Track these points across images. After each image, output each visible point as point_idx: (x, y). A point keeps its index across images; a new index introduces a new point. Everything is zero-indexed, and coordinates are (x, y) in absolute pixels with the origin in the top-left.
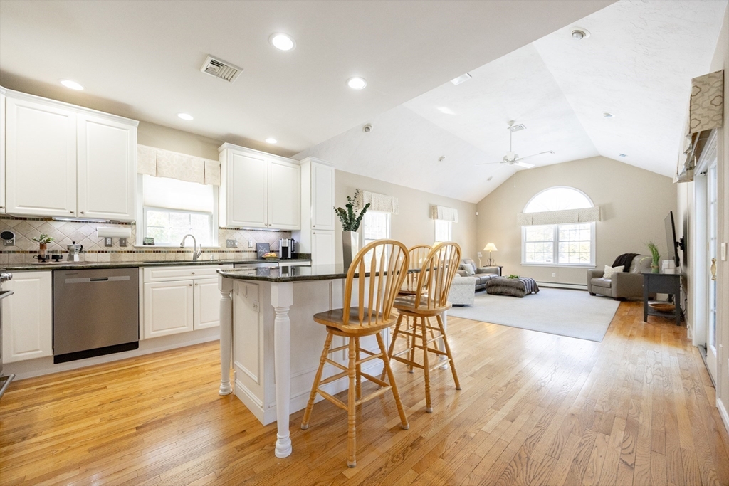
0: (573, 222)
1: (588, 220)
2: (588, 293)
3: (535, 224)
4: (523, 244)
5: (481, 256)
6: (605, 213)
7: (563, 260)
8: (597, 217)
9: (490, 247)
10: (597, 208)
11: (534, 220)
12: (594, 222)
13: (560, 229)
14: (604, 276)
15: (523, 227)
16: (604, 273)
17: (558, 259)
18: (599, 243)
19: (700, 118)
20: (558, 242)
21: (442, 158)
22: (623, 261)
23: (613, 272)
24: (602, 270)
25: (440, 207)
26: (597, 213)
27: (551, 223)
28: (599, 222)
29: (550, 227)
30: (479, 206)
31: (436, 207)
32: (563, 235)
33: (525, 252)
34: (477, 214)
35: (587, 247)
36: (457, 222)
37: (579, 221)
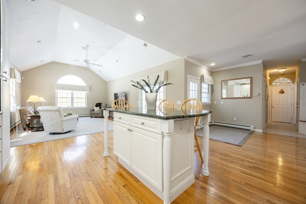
0: (80, 90)
1: (85, 91)
2: (90, 117)
3: (65, 89)
4: (56, 98)
6: (90, 89)
7: (75, 106)
8: (88, 90)
9: (33, 98)
10: (88, 86)
11: (63, 87)
12: (86, 92)
13: (74, 93)
14: (95, 110)
15: (56, 90)
17: (73, 105)
19: (165, 78)
20: (73, 98)
21: (39, 42)
22: (99, 105)
23: (97, 109)
24: (93, 109)
25: (16, 70)
26: (88, 88)
27: (71, 90)
28: (88, 92)
29: (70, 92)
30: (23, 74)
31: (13, 69)
32: (75, 95)
33: (57, 102)
34: (22, 78)
35: (84, 100)
36: (20, 82)
37: (82, 90)
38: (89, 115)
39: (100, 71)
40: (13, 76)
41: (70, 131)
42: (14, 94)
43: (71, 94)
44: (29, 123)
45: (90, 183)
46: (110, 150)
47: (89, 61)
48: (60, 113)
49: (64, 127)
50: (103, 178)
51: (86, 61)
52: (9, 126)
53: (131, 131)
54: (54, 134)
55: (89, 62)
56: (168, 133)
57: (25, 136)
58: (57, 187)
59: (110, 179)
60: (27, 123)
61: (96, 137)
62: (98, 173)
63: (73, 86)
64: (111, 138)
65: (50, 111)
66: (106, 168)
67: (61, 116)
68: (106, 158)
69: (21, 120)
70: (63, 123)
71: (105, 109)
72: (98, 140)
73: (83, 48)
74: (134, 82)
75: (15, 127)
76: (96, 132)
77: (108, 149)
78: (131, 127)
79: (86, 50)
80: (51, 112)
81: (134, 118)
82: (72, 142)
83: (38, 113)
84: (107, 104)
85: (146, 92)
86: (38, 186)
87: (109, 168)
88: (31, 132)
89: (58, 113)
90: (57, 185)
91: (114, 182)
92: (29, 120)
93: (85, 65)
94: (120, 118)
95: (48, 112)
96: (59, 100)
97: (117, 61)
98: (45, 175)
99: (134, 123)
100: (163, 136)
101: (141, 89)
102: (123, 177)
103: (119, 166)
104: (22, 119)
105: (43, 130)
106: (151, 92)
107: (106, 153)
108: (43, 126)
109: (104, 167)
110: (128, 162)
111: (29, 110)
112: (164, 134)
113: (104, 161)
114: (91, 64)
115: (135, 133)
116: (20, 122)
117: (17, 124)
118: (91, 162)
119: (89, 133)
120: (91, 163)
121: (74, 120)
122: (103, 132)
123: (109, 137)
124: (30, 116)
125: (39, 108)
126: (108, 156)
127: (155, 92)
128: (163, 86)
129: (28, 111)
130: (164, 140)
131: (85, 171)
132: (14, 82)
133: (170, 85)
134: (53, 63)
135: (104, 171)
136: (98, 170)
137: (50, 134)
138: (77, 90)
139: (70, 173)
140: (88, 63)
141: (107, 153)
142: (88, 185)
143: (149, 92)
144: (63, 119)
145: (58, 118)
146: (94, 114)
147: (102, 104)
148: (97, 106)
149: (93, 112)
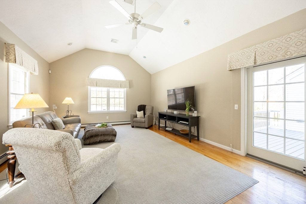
0: (118, 87)
1: (125, 87)
2: (131, 126)
3: (99, 86)
4: (89, 99)
5: (56, 108)
6: (131, 85)
7: (112, 109)
8: (128, 86)
10: (128, 81)
11: (97, 83)
12: (126, 89)
13: (110, 91)
14: (138, 116)
15: (89, 87)
16: (137, 115)
17: (109, 108)
20: (109, 98)
22: (142, 108)
23: (140, 114)
24: (134, 114)
26: (128, 84)
27: (107, 87)
28: (128, 89)
29: (105, 89)
31: (12, 46)
32: (111, 95)
33: (90, 104)
34: (50, 72)
35: (122, 101)
37: (121, 87)
38: (130, 122)
39: (145, 57)
40: (12, 57)
43: (106, 92)
63: (109, 81)
84: (153, 107)
96: (93, 101)
134: (86, 50)
138: (114, 87)
145: (61, 173)
146: (137, 122)
147: (146, 107)
148: (139, 110)
149: (135, 119)
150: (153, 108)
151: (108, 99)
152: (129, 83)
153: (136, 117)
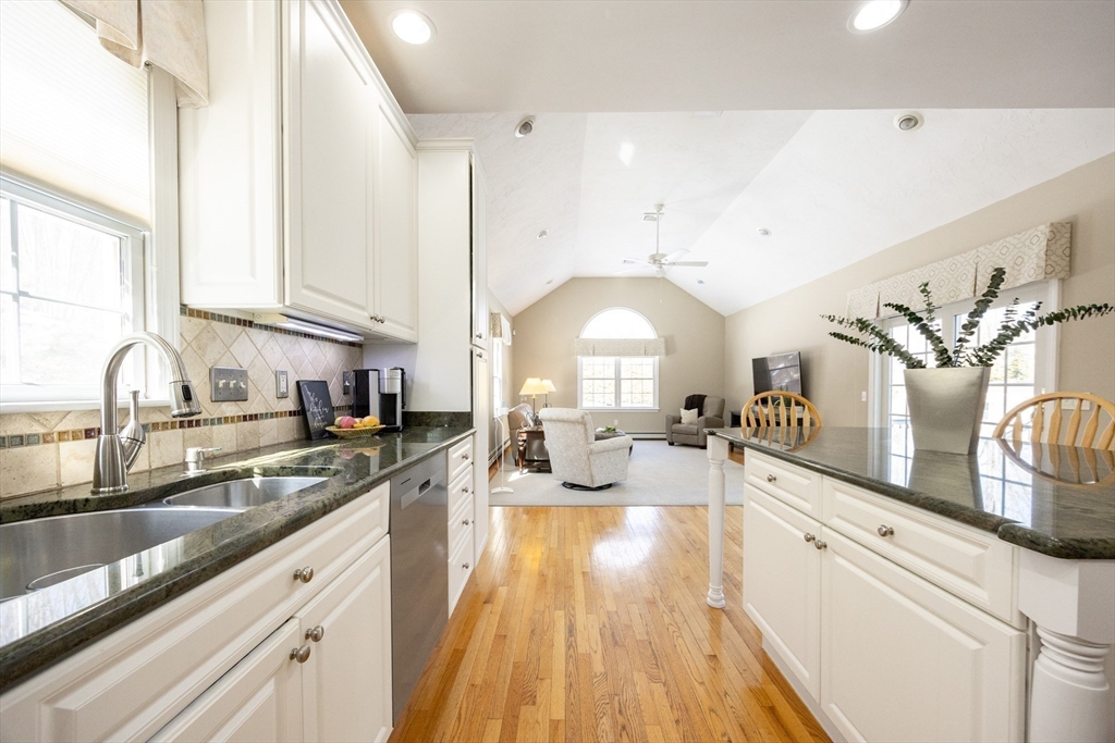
0: (639, 355)
1: (654, 354)
2: (666, 442)
3: (599, 355)
4: (579, 381)
6: (669, 347)
7: (626, 404)
8: (663, 351)
9: (533, 386)
10: (663, 339)
11: (596, 349)
12: (657, 357)
13: (622, 363)
14: (683, 421)
15: (579, 357)
16: (681, 417)
17: (620, 402)
18: (663, 382)
19: (1054, 265)
20: (620, 380)
21: (543, 233)
22: (695, 402)
23: (689, 416)
24: (676, 415)
25: (502, 317)
26: (663, 346)
27: (614, 355)
28: (663, 357)
29: (611, 360)
30: (517, 321)
31: (497, 315)
32: (625, 372)
33: (582, 394)
34: (514, 334)
35: (649, 386)
36: (510, 344)
37: (646, 354)
38: (664, 436)
39: (701, 282)
40: (498, 331)
41: (610, 486)
42: (500, 376)
43: (613, 367)
44: (525, 449)
45: (659, 689)
46: (731, 584)
47: (664, 256)
48: (586, 430)
49: (595, 470)
50: (700, 690)
51: (655, 259)
52: (487, 456)
53: (819, 548)
54: (573, 486)
55: (663, 261)
56: (1078, 640)
57: (517, 480)
58: (571, 656)
59: (728, 709)
60: (521, 448)
61: (682, 522)
62: (686, 666)
63: (621, 341)
64: (733, 537)
65: (563, 421)
66: (715, 656)
67: (587, 439)
68: (714, 613)
69: (511, 438)
70: (591, 458)
71: (712, 434)
72: (689, 534)
73: (648, 216)
74: (841, 322)
75: (500, 457)
76: (682, 502)
77: (724, 580)
78: (824, 528)
79: (655, 219)
80: (566, 425)
81: (838, 494)
82: (615, 524)
83: (541, 424)
84: (723, 401)
85: (914, 364)
86: (532, 631)
87: (726, 660)
88: (529, 472)
89: (580, 428)
90: (572, 650)
91: (743, 729)
92: (525, 441)
93: (652, 270)
94: (771, 479)
95: (560, 425)
96: (586, 386)
97: (766, 233)
98: (548, 607)
99: (839, 516)
100: (1032, 644)
101: (881, 351)
102: (782, 726)
103: (764, 667)
104: (513, 437)
105: (550, 471)
106: (943, 365)
107: (715, 597)
108: (548, 461)
109: (708, 650)
110: (806, 674)
111: (525, 414)
112: (1039, 632)
113: (707, 626)
114: (670, 264)
115: (840, 560)
116: (509, 443)
117: (503, 449)
118: (664, 612)
119: (663, 502)
120: (665, 615)
121: (620, 451)
122: (705, 506)
123: (730, 530)
124: (526, 432)
125: (543, 413)
126: (722, 609)
127: (974, 360)
128: (1035, 326)
129: (522, 416)
130: (1038, 665)
131: (646, 638)
132: (500, 345)
133: (1095, 318)
134: (574, 282)
135: (706, 666)
136: (685, 649)
137: (565, 484)
138: (630, 355)
139: (604, 626)
140: (661, 264)
141: (719, 597)
142: (652, 694)
143: (931, 360)
144: (592, 446)
145: (581, 443)
146: (680, 433)
147: (706, 399)
148: (688, 407)
149: (677, 426)
150: (723, 403)
151: (618, 380)
152: (666, 342)
153: (680, 422)
